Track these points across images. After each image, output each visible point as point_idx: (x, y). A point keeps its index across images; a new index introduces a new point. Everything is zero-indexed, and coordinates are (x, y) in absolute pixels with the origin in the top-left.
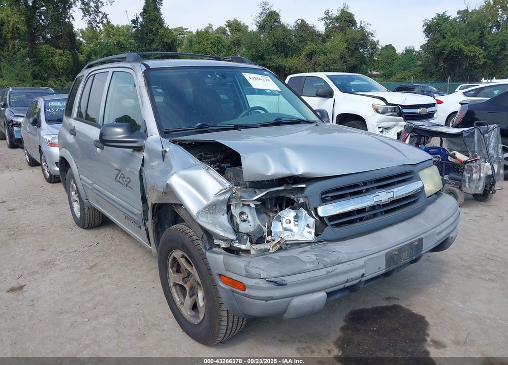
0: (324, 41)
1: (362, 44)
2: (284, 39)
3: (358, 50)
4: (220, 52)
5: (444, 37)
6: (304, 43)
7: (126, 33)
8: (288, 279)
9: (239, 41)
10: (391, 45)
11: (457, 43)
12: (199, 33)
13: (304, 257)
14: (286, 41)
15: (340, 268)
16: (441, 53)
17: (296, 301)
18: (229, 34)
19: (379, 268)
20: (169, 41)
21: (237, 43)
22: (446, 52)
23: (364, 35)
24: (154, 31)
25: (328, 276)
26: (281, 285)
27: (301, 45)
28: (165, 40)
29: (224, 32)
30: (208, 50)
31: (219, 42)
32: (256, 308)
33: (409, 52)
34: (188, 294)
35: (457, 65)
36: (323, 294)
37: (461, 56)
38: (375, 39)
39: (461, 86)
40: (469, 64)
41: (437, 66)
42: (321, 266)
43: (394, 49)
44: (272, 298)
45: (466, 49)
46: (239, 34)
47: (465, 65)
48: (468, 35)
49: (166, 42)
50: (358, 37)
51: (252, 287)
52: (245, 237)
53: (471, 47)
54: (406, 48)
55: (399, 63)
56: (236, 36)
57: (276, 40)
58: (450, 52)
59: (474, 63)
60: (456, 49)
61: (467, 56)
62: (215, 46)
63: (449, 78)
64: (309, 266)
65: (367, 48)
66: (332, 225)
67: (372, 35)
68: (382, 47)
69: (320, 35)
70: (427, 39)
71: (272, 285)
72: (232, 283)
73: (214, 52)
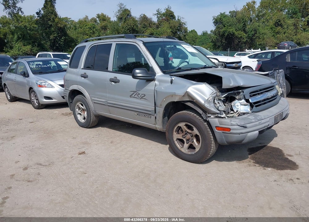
0: (158, 27)
1: (179, 29)
2: (134, 26)
3: (177, 33)
4: (95, 33)
5: (225, 26)
6: (145, 29)
7: (30, 20)
8: (248, 125)
9: (105, 27)
10: (194, 30)
11: (232, 30)
12: (80, 22)
13: (250, 117)
14: (135, 27)
15: (263, 121)
16: (223, 35)
17: (249, 134)
18: (99, 22)
19: (273, 122)
20: (62, 26)
21: (105, 28)
22: (226, 34)
23: (180, 24)
24: (52, 20)
25: (260, 124)
26: (245, 127)
27: (144, 29)
28: (59, 25)
29: (96, 21)
30: (87, 32)
31: (94, 27)
32: (234, 138)
33: (205, 34)
34: (185, 142)
35: (232, 42)
36: (257, 132)
37: (234, 37)
38: (186, 26)
39: (237, 53)
40: (238, 41)
41: (221, 42)
42: (257, 121)
43: (196, 32)
44: (242, 133)
45: (236, 33)
46: (105, 22)
47: (236, 41)
48: (237, 25)
49: (60, 27)
50: (177, 25)
51: (234, 129)
52: (222, 112)
53: (239, 32)
54: (203, 32)
55: (200, 40)
56: (103, 24)
57: (129, 27)
58: (228, 35)
59: (241, 41)
60: (231, 33)
61: (237, 37)
62: (91, 30)
63: (229, 49)
64: (253, 121)
65: (182, 32)
66: (255, 106)
67: (185, 24)
68: (189, 31)
69: (154, 24)
70: (215, 27)
71: (242, 128)
72: (223, 129)
73: (91, 33)
